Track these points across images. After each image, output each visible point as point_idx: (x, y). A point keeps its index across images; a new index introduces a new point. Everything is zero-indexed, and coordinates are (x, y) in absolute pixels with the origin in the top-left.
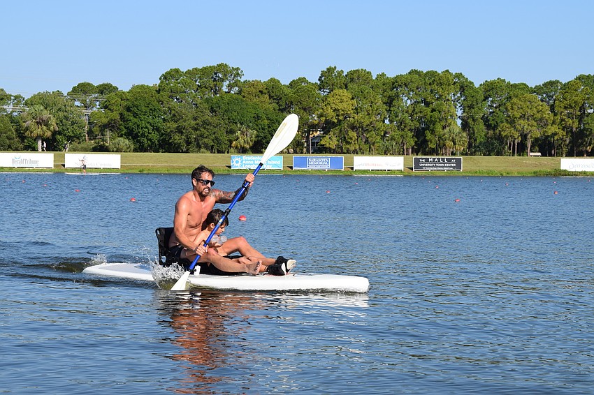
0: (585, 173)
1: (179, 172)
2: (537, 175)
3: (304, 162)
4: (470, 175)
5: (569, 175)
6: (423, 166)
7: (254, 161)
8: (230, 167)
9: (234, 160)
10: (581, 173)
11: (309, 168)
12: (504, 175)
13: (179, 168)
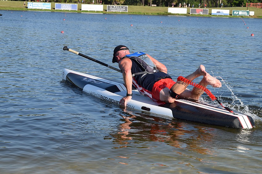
0: (178, 14)
1: (5, 9)
2: (159, 15)
3: (60, 7)
4: (132, 14)
5: (172, 15)
6: (111, 10)
7: (38, 5)
8: (27, 7)
9: (29, 5)
10: (177, 14)
11: (62, 9)
12: (146, 14)
13: (4, 7)
